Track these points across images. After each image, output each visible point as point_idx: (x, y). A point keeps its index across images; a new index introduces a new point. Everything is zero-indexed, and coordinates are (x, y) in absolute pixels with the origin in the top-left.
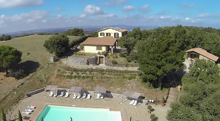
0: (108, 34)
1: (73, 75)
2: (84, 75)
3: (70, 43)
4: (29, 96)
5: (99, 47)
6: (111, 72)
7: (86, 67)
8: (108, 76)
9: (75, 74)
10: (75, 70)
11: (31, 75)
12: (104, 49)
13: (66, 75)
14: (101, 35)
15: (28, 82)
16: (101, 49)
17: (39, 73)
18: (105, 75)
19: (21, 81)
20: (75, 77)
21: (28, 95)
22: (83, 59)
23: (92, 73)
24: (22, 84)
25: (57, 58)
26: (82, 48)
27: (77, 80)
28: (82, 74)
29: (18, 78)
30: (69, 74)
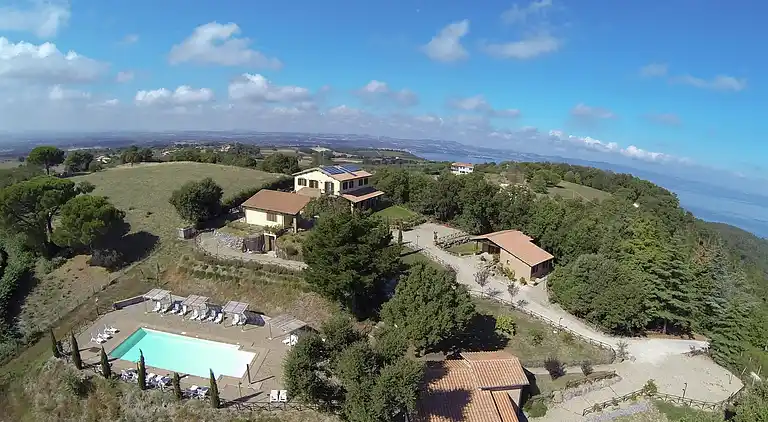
0: (313, 184)
1: (207, 271)
2: (225, 273)
3: (223, 200)
4: (119, 307)
5: (272, 215)
6: (275, 271)
7: (239, 255)
8: (268, 280)
9: (210, 269)
10: (214, 261)
11: (136, 263)
12: (280, 220)
13: (195, 269)
14: (299, 184)
15: (126, 278)
16: (275, 220)
17: (152, 261)
18: (262, 278)
19: (114, 275)
20: (210, 275)
21: (116, 305)
22: (236, 238)
23: (240, 270)
24: (113, 282)
25: (194, 231)
26: (243, 215)
27: (211, 282)
28: (224, 270)
29: (112, 268)
30: (200, 269)
